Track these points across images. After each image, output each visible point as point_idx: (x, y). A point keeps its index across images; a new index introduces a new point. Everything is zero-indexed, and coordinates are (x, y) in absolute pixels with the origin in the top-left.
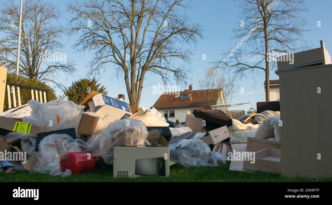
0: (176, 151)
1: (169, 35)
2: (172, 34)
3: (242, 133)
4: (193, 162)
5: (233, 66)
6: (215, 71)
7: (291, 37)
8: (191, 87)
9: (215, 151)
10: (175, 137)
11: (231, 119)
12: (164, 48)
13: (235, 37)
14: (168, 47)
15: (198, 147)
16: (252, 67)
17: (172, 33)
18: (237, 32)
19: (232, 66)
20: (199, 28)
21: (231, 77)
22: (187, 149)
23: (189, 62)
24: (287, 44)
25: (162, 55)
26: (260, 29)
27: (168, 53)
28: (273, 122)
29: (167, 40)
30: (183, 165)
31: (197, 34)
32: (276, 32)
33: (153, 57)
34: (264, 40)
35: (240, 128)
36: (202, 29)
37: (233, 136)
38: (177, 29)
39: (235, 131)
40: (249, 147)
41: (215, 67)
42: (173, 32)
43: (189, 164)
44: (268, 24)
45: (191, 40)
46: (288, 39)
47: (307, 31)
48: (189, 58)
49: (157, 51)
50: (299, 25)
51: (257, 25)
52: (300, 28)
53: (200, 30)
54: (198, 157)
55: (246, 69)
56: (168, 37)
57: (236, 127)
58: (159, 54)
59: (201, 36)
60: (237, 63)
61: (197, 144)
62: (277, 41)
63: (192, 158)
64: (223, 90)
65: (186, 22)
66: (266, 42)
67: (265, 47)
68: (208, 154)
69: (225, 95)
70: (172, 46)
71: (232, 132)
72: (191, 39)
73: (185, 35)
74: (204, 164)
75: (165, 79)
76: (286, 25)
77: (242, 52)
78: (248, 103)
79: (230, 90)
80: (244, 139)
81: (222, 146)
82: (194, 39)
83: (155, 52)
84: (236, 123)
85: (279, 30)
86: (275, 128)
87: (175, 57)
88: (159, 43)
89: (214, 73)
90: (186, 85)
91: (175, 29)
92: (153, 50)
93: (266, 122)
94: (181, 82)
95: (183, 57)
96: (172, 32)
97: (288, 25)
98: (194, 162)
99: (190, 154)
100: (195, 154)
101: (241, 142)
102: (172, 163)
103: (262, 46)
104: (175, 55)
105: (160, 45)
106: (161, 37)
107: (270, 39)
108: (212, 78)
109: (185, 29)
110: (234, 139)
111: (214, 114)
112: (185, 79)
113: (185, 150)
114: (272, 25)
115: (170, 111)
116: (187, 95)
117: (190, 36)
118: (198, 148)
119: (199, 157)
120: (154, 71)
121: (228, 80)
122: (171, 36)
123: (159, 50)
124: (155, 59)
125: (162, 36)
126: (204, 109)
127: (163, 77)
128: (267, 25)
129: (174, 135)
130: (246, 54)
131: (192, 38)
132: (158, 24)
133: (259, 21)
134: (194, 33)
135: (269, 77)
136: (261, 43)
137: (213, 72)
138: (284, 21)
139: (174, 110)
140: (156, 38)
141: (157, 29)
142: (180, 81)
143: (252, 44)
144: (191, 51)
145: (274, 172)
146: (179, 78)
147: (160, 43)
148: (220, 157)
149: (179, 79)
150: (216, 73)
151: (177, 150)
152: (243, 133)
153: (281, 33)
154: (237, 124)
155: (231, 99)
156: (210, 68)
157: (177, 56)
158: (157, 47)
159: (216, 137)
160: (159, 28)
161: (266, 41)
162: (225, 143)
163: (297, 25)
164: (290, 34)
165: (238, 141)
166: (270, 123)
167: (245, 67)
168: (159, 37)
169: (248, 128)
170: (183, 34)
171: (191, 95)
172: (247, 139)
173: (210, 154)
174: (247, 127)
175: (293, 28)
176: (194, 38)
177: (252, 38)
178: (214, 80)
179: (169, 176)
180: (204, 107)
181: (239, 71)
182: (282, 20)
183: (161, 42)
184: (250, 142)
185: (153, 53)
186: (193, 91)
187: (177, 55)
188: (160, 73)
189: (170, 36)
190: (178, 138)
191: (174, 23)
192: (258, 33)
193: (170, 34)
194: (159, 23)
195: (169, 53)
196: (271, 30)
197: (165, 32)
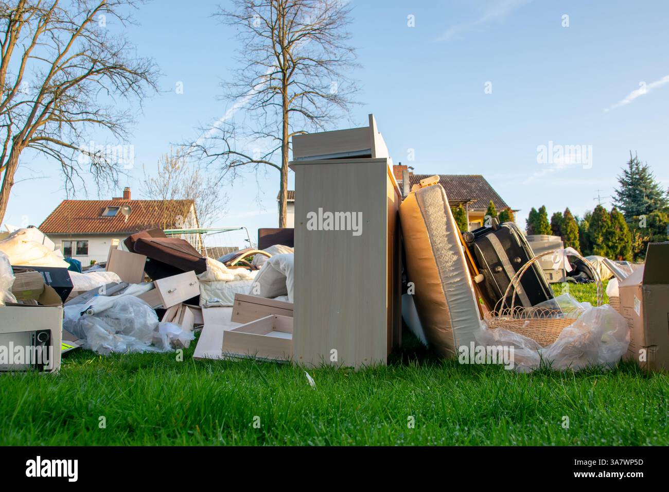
0: (81, 321)
1: (83, 74)
2: (90, 72)
3: (225, 287)
4: (119, 344)
5: (218, 155)
6: (180, 163)
7: (330, 111)
8: (127, 193)
9: (168, 322)
10: (80, 293)
11: (203, 257)
12: (70, 101)
13: (226, 96)
14: (79, 100)
15: (131, 313)
16: (255, 162)
17: (91, 70)
18: (229, 88)
19: (216, 155)
20: (152, 70)
21: (213, 178)
22: (106, 317)
23: (126, 138)
24: (322, 123)
25: (64, 116)
26: (275, 88)
27: (77, 113)
28: (285, 265)
29: (79, 85)
30: (94, 349)
31: (145, 80)
32: (304, 97)
33: (44, 119)
34: (282, 110)
35: (221, 276)
36: (158, 71)
37: (208, 292)
38: (102, 63)
39: (210, 283)
40: (238, 314)
41: (181, 154)
42: (94, 70)
43: (109, 348)
44: (291, 80)
45: (134, 92)
46: (325, 113)
47: (359, 103)
48: (126, 131)
49: (52, 106)
50: (346, 92)
51: (269, 79)
52: (346, 96)
53: (154, 74)
54: (131, 334)
55: (244, 164)
56: (81, 79)
57: (214, 274)
58: (57, 112)
59: (154, 87)
60: (227, 150)
61: (130, 306)
62: (306, 117)
63: (116, 335)
64: (196, 204)
65: (123, 51)
66: (285, 115)
67: (282, 124)
68: (153, 328)
69: (198, 214)
70: (89, 100)
71: (206, 285)
72: (133, 89)
73: (121, 80)
74: (143, 347)
75: (69, 169)
76: (323, 88)
77: (236, 129)
78: (242, 228)
79: (210, 205)
80: (229, 297)
81: (183, 312)
82: (139, 91)
83: (47, 107)
84: (215, 266)
85: (309, 95)
86: (287, 276)
87: (95, 123)
88: (58, 88)
89: (177, 166)
90: (116, 186)
91: (98, 63)
92: (44, 104)
93: (272, 265)
94: (105, 180)
95: (112, 126)
96: (90, 68)
97: (325, 88)
98: (121, 344)
99: (113, 328)
100: (123, 328)
101: (223, 304)
102: (70, 347)
103: (277, 122)
104: (96, 119)
105: (62, 92)
106: (65, 76)
107: (292, 110)
108: (174, 177)
109: (121, 66)
110: (208, 298)
111: (169, 246)
112: (115, 175)
113: (103, 320)
114: (298, 84)
115: (78, 242)
116: (118, 208)
117: (131, 83)
118: (130, 315)
119: (133, 333)
120: (42, 150)
121: (206, 183)
122: (87, 77)
123: (58, 105)
124: (47, 123)
125: (66, 73)
126: (148, 235)
127: (64, 165)
128: (288, 83)
129: (79, 288)
130: (244, 133)
131: (136, 88)
132: (58, 46)
133: (274, 73)
134: (139, 78)
135: (287, 183)
136: (276, 115)
137: (175, 164)
138: (319, 79)
139: (88, 241)
140: (53, 77)
141: (56, 57)
142: (104, 177)
143: (257, 115)
144: (130, 116)
145: (281, 358)
146: (101, 171)
147: (62, 88)
148: (177, 333)
149: (100, 173)
150: (182, 167)
151: (84, 319)
152: (228, 286)
153: (312, 102)
154: (216, 268)
155: (210, 223)
156: (169, 156)
157: (100, 122)
158: (53, 96)
159: (170, 292)
160: (60, 56)
161: (286, 112)
162: (188, 307)
163: (343, 90)
164: (329, 105)
165: (216, 302)
166: (279, 266)
167: (242, 160)
168: (60, 75)
169: (239, 278)
170: (114, 77)
171: (127, 209)
172: (234, 298)
173: (157, 329)
174: (235, 275)
175: (335, 96)
176: (139, 87)
177: (257, 104)
178: (178, 181)
179: (59, 372)
180: (149, 232)
181: (230, 166)
182: (316, 77)
183: (64, 86)
184: (239, 304)
185: (43, 109)
186: (133, 201)
187: (99, 120)
188: (58, 155)
189: (85, 77)
190: (88, 295)
191: (97, 50)
192: (270, 95)
193: (86, 71)
194: (60, 45)
195: (81, 114)
196: (295, 93)
197: (75, 66)
